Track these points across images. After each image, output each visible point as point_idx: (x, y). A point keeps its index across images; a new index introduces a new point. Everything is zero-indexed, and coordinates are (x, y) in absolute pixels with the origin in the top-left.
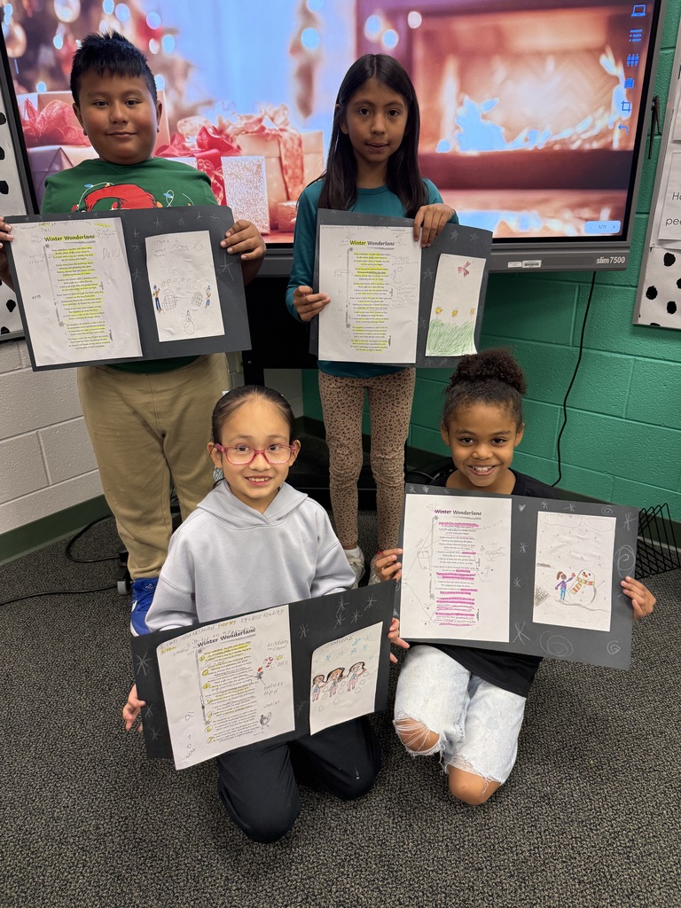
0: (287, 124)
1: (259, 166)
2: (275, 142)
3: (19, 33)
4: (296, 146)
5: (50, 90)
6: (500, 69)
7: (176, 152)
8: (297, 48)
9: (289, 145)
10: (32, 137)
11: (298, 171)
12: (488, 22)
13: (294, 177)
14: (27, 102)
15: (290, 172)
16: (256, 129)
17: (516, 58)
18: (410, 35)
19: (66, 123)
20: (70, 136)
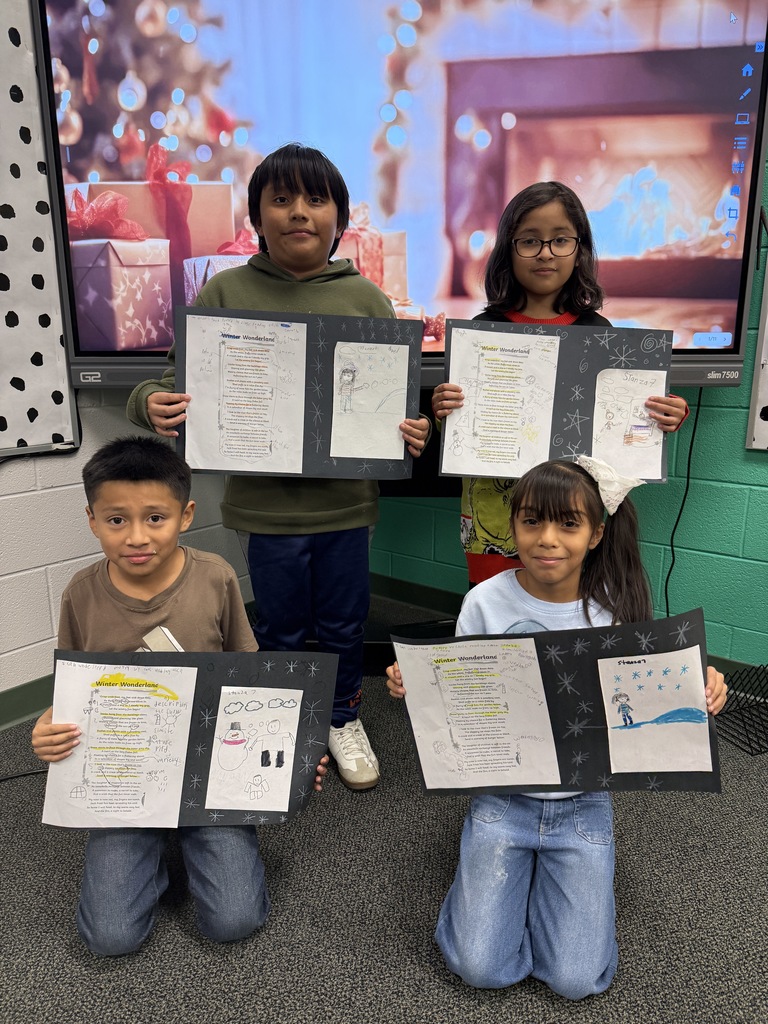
0: (367, 224)
2: (353, 242)
3: (76, 121)
4: (376, 247)
5: (104, 180)
6: (599, 173)
7: (241, 250)
8: (381, 145)
9: (368, 245)
10: (77, 230)
11: (377, 273)
12: (585, 125)
14: (76, 192)
17: (615, 161)
18: (503, 136)
19: (117, 215)
20: (122, 229)
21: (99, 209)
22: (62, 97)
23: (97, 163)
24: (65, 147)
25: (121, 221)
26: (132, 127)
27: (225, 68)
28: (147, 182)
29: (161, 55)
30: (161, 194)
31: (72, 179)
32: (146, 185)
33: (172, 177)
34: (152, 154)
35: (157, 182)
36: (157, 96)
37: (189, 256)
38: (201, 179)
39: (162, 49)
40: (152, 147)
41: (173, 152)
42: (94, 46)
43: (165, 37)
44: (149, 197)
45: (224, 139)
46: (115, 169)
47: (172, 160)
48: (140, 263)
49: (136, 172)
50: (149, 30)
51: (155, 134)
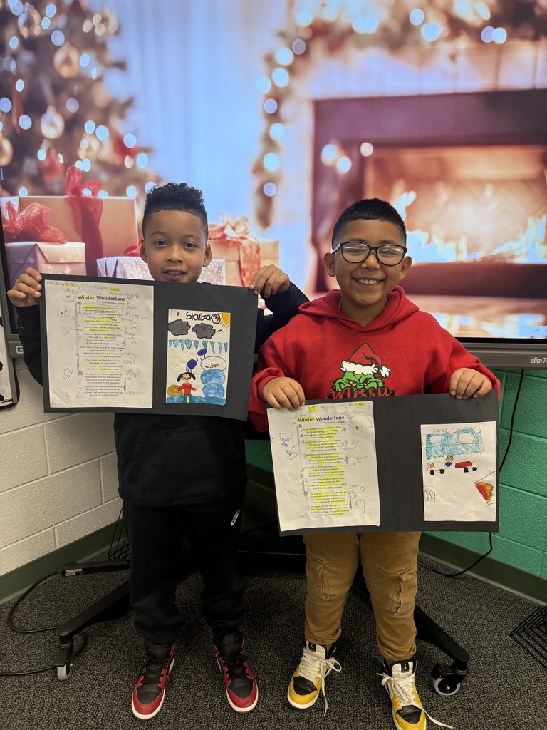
0: (247, 233)
1: (220, 268)
2: (236, 248)
3: (7, 146)
4: (254, 252)
5: (32, 194)
6: (443, 193)
8: (259, 169)
9: (248, 251)
10: (11, 234)
12: (433, 154)
14: (9, 204)
15: (248, 274)
16: (218, 236)
17: (458, 184)
18: (361, 163)
19: (43, 223)
20: (46, 234)
21: (27, 218)
23: (25, 181)
25: (46, 227)
26: (53, 152)
27: (129, 103)
28: (66, 197)
29: (75, 93)
30: (77, 207)
31: (5, 193)
32: (65, 199)
33: (87, 193)
34: (69, 174)
35: (74, 196)
36: (73, 125)
37: (102, 257)
38: (110, 194)
39: (76, 88)
40: (70, 168)
41: (87, 173)
42: (20, 86)
43: (80, 78)
44: (68, 208)
45: (128, 162)
47: (86, 179)
48: (62, 261)
49: (57, 188)
50: (65, 72)
51: (72, 158)
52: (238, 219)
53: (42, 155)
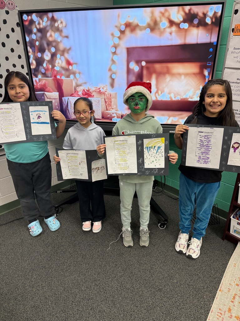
0: (107, 90)
1: (99, 101)
2: (104, 95)
3: (34, 62)
4: (109, 96)
5: (42, 77)
6: (168, 78)
7: (76, 96)
8: (110, 70)
9: (107, 96)
10: (37, 89)
11: (110, 103)
12: (164, 65)
13: (109, 104)
14: (36, 80)
15: (108, 103)
16: (98, 91)
17: (173, 75)
18: (142, 68)
19: (46, 86)
20: (47, 90)
21: (41, 84)
22: (31, 56)
23: (40, 73)
24: (32, 69)
25: (47, 88)
26: (48, 64)
27: (70, 49)
28: (52, 78)
29: (54, 46)
30: (56, 81)
31: (34, 77)
33: (58, 77)
34: (53, 71)
35: (55, 78)
36: (53, 55)
37: (64, 97)
38: (66, 77)
39: (54, 44)
40: (53, 69)
41: (58, 71)
42: (37, 43)
43: (55, 41)
44: (53, 81)
45: (70, 67)
46: (44, 75)
47: (58, 73)
48: (52, 98)
49: (49, 75)
50: (50, 39)
51: (53, 66)
52: (104, 86)
53: (45, 65)
